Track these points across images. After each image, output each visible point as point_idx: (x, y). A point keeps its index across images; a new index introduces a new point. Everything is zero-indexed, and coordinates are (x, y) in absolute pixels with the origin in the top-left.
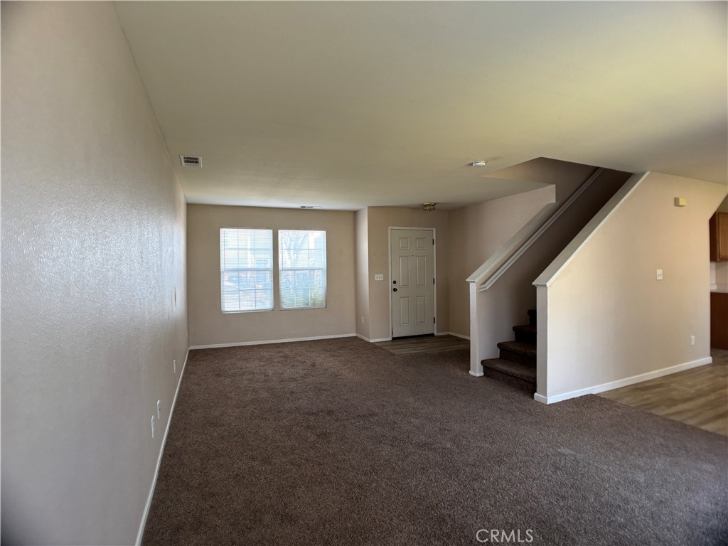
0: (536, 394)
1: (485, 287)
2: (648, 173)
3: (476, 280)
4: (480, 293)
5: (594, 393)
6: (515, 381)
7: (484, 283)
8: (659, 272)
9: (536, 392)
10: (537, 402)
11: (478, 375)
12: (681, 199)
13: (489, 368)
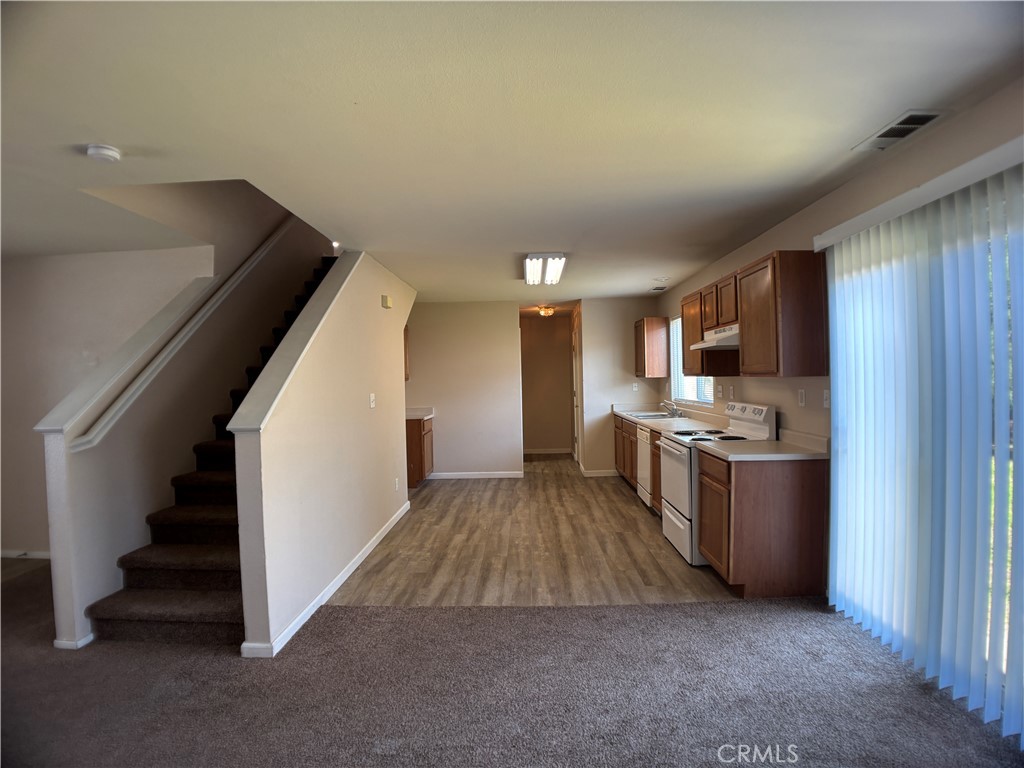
0: (245, 645)
1: (90, 442)
2: (363, 253)
3: (68, 427)
4: (76, 457)
5: (323, 604)
6: (183, 631)
7: (85, 432)
8: (373, 396)
9: (242, 639)
10: (253, 660)
11: (82, 643)
12: (389, 299)
13: (107, 621)
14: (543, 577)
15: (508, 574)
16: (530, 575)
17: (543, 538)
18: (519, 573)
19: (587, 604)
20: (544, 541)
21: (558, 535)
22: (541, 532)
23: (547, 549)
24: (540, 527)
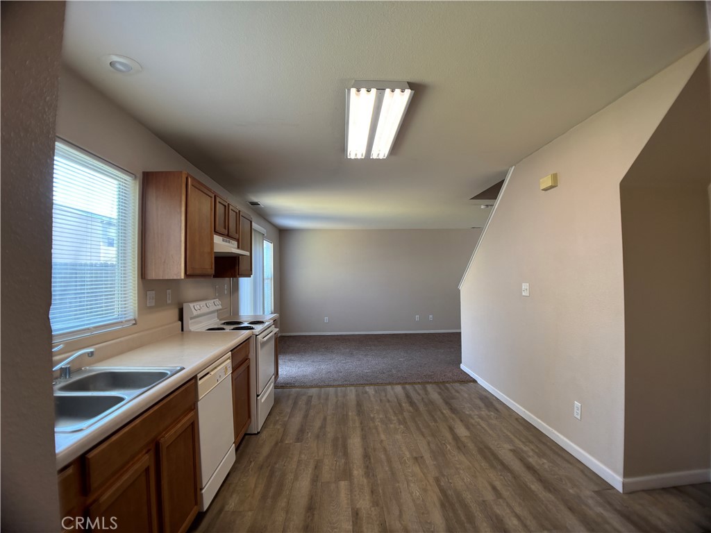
14: (372, 399)
15: (396, 400)
16: (381, 400)
17: (378, 433)
18: (389, 401)
19: (339, 389)
20: (376, 428)
21: (364, 438)
22: (382, 441)
23: (373, 419)
24: (385, 450)
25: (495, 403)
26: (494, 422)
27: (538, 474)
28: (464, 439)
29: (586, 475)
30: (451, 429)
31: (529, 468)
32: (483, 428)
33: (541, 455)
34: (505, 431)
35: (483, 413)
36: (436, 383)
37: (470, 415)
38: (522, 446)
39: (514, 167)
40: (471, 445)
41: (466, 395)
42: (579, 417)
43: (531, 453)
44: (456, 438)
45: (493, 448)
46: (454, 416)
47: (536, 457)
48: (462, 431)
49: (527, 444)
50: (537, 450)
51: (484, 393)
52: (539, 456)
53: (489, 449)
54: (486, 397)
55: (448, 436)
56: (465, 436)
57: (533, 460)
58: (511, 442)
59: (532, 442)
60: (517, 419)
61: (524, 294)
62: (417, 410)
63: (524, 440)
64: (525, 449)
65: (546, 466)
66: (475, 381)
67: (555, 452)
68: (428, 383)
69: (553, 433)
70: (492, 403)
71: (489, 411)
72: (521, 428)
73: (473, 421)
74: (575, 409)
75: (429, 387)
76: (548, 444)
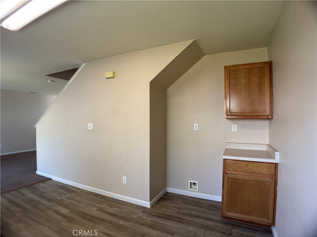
25: (70, 188)
26: (77, 198)
27: (118, 216)
28: (69, 215)
29: (134, 207)
30: (57, 212)
31: (112, 215)
32: (74, 204)
33: (112, 206)
34: (87, 201)
35: (67, 196)
36: (27, 187)
37: (62, 200)
38: (100, 206)
39: (85, 63)
40: (75, 217)
41: (51, 189)
42: (126, 183)
43: (107, 208)
44: (64, 216)
45: (88, 213)
46: (52, 203)
47: (111, 208)
48: (64, 211)
49: (102, 203)
50: (108, 205)
51: (60, 184)
52: (111, 207)
53: (87, 214)
54: (64, 187)
55: (58, 217)
56: (69, 213)
57: (110, 210)
58: (94, 206)
59: (103, 202)
60: (87, 193)
61: (89, 129)
62: (24, 208)
63: (99, 202)
64: (103, 206)
65: (118, 211)
66: (50, 179)
67: (116, 203)
68: (20, 188)
69: (111, 194)
70: (68, 189)
71: (70, 193)
72: (93, 197)
73: (65, 202)
74: (123, 180)
75: (22, 190)
76: (110, 200)
